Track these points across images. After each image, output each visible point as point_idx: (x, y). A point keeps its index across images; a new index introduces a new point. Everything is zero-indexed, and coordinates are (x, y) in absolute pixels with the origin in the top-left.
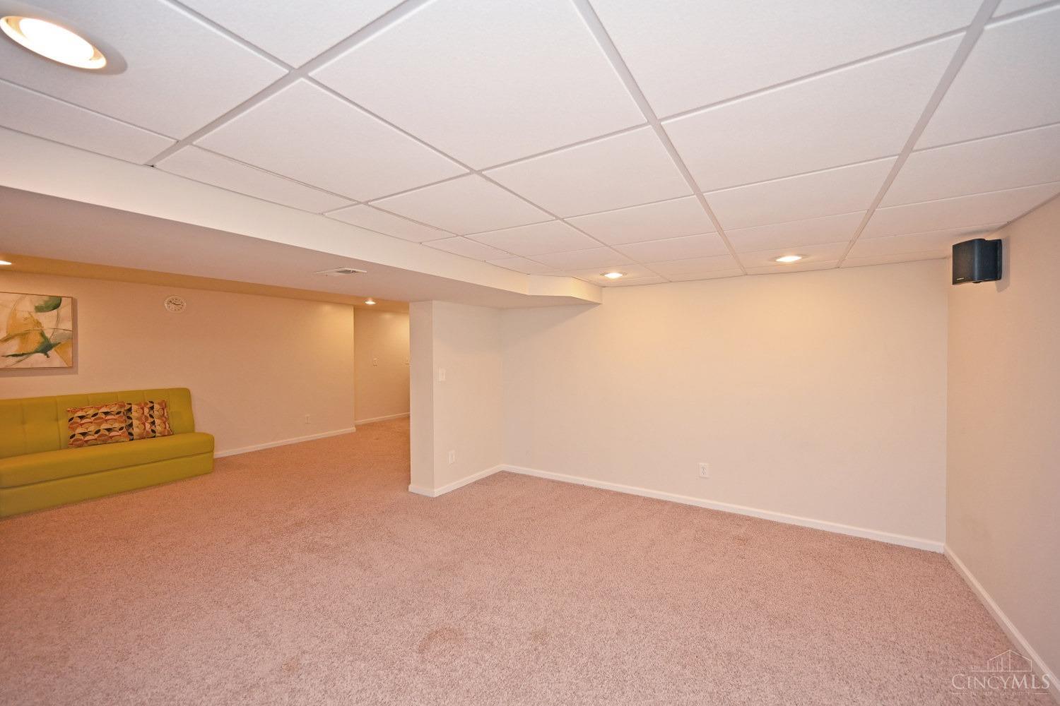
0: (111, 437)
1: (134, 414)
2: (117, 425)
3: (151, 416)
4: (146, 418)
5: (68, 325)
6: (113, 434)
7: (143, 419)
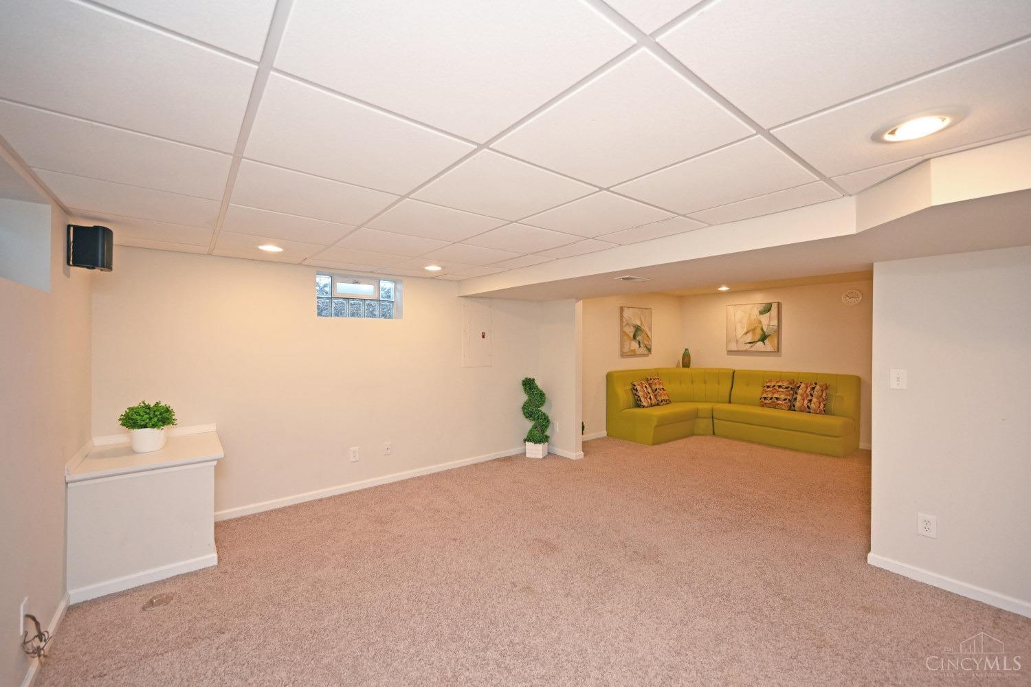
0: (778, 404)
1: (800, 391)
2: (783, 397)
3: (811, 395)
4: (807, 396)
5: (775, 322)
6: (779, 402)
7: (805, 395)
